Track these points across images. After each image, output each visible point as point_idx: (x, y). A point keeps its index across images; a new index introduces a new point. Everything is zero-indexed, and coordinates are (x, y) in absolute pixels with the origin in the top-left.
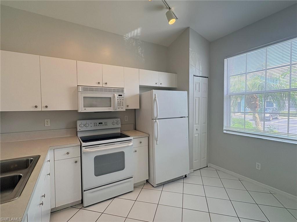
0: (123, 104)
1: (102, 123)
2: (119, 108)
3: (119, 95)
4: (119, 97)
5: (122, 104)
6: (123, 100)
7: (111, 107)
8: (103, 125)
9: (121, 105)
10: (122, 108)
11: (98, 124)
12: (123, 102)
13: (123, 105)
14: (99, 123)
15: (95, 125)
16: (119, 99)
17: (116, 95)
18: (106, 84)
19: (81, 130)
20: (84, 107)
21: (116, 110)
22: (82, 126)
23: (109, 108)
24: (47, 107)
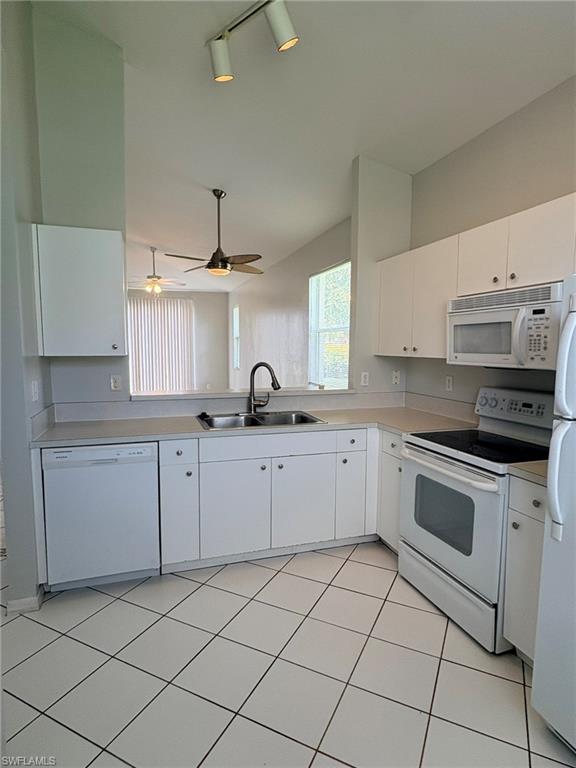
0: (545, 343)
1: (530, 406)
2: (532, 358)
3: (535, 312)
4: (536, 320)
5: (543, 345)
6: (547, 327)
7: (510, 353)
8: (532, 412)
9: (541, 348)
10: (543, 359)
11: (519, 406)
12: (545, 337)
13: (545, 348)
14: (525, 405)
15: (513, 406)
16: (534, 327)
17: (525, 312)
18: (513, 277)
19: (480, 413)
20: (456, 351)
21: (522, 365)
22: (484, 401)
23: (505, 356)
24: (415, 349)
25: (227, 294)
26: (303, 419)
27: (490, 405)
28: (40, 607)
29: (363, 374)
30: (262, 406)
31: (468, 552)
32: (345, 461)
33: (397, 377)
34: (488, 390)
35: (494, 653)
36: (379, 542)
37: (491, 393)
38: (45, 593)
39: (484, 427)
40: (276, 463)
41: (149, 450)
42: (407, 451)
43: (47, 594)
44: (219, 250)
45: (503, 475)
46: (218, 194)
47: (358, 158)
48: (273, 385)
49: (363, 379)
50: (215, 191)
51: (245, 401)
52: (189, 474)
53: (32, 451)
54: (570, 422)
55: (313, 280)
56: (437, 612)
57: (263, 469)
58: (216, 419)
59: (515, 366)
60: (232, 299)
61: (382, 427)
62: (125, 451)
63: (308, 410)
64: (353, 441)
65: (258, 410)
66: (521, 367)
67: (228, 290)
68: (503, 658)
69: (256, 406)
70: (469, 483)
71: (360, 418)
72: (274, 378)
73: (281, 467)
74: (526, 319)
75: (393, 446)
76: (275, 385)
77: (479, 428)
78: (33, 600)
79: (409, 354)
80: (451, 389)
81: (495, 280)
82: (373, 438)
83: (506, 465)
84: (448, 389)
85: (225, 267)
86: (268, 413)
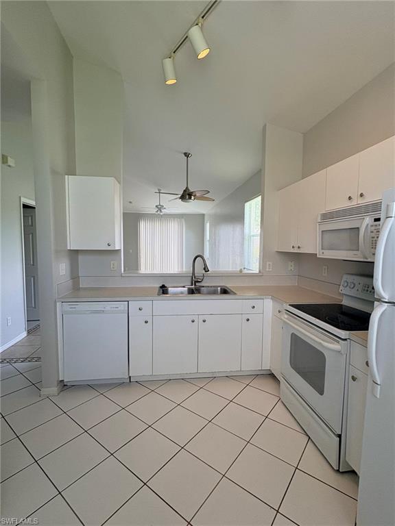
2: (373, 254)
3: (375, 220)
4: (376, 226)
7: (358, 250)
11: (370, 289)
15: (366, 288)
16: (375, 231)
18: (362, 195)
19: (343, 292)
20: (322, 249)
21: (367, 259)
22: (346, 284)
23: (355, 252)
24: (299, 247)
25: (204, 215)
26: (225, 291)
27: (350, 287)
28: (58, 394)
29: (268, 263)
30: (200, 282)
31: (321, 393)
32: (248, 320)
33: (291, 266)
34: (349, 276)
35: (338, 471)
36: (272, 376)
37: (350, 279)
38: (65, 385)
39: (346, 302)
40: (202, 318)
41: (122, 306)
42: (286, 316)
43: (64, 386)
44: (187, 188)
45: (345, 340)
46: (187, 155)
47: (265, 125)
48: (204, 269)
49: (268, 267)
50: (185, 154)
51: (190, 278)
52: (146, 322)
53: (58, 304)
54: (386, 304)
55: (247, 205)
56: (303, 432)
57: (193, 321)
58: (170, 289)
59: (362, 260)
60: (206, 218)
61: (273, 298)
62: (109, 306)
63: (229, 285)
64: (254, 307)
65: (197, 284)
66: (366, 260)
67: (204, 212)
68: (346, 476)
69: (196, 282)
70: (320, 343)
71: (263, 292)
72: (205, 265)
73: (204, 321)
74: (369, 226)
75: (279, 312)
76: (206, 269)
77: (343, 303)
78: (54, 390)
79: (296, 251)
80: (326, 275)
81: (350, 198)
82: (268, 305)
83: (348, 332)
84: (324, 275)
85: (190, 198)
86: (203, 287)
